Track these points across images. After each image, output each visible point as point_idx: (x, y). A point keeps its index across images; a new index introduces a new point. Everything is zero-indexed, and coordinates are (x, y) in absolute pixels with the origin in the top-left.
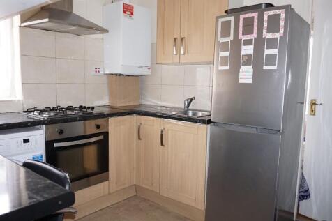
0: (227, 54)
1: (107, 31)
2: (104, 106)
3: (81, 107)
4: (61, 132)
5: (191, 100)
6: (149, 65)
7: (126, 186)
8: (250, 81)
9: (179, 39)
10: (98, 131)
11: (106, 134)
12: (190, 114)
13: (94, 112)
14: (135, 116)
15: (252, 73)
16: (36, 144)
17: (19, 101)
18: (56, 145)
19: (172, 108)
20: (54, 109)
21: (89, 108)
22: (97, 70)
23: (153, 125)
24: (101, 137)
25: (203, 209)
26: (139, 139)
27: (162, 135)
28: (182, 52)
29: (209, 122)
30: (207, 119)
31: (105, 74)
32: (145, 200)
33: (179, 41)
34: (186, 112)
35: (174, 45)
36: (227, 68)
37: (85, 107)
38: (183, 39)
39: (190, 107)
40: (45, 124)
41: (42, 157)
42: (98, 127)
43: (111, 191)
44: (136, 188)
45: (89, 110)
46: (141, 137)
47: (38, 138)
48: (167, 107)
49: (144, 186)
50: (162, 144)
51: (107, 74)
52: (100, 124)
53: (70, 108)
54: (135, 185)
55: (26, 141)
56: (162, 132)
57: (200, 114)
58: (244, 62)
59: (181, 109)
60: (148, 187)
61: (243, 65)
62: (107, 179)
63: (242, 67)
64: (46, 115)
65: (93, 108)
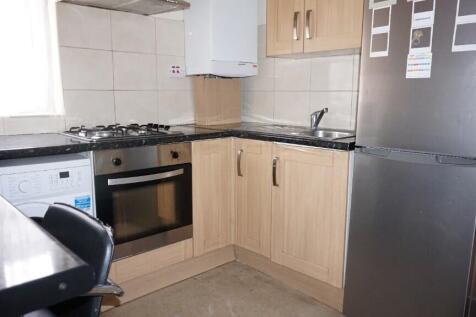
0: (386, 29)
1: (188, 5)
2: (186, 125)
3: (150, 125)
4: (118, 162)
5: (322, 113)
6: (255, 61)
7: (220, 246)
8: (427, 74)
9: (302, 14)
10: (175, 162)
11: (188, 167)
12: (321, 134)
13: (170, 132)
14: (232, 138)
15: (430, 61)
16: (80, 179)
17: (59, 116)
18: (110, 182)
19: (291, 127)
20: (110, 128)
21: (162, 126)
22: (176, 70)
23: (261, 153)
24: (180, 172)
25: (340, 286)
26: (240, 174)
27: (274, 169)
28: (308, 36)
29: (352, 146)
30: (348, 141)
31: (187, 76)
32: (249, 269)
33: (302, 17)
34: (313, 133)
35: (295, 25)
36: (385, 54)
37: (156, 126)
38: (308, 13)
39: (320, 125)
40: (94, 149)
41: (89, 200)
42: (175, 155)
43: (197, 254)
44: (235, 251)
45: (162, 130)
46: (242, 172)
47: (83, 170)
48: (282, 126)
49: (247, 247)
50: (275, 183)
51: (190, 76)
52: (178, 150)
53: (134, 127)
54: (234, 246)
55: (64, 175)
56: (274, 164)
57: (336, 135)
58: (416, 41)
59: (305, 128)
60: (252, 249)
61: (413, 47)
62: (190, 235)
63: (413, 52)
64: (96, 137)
65: (168, 127)
